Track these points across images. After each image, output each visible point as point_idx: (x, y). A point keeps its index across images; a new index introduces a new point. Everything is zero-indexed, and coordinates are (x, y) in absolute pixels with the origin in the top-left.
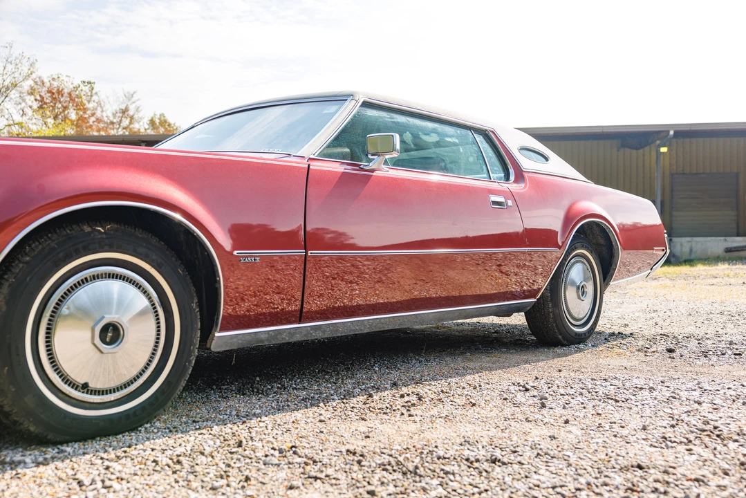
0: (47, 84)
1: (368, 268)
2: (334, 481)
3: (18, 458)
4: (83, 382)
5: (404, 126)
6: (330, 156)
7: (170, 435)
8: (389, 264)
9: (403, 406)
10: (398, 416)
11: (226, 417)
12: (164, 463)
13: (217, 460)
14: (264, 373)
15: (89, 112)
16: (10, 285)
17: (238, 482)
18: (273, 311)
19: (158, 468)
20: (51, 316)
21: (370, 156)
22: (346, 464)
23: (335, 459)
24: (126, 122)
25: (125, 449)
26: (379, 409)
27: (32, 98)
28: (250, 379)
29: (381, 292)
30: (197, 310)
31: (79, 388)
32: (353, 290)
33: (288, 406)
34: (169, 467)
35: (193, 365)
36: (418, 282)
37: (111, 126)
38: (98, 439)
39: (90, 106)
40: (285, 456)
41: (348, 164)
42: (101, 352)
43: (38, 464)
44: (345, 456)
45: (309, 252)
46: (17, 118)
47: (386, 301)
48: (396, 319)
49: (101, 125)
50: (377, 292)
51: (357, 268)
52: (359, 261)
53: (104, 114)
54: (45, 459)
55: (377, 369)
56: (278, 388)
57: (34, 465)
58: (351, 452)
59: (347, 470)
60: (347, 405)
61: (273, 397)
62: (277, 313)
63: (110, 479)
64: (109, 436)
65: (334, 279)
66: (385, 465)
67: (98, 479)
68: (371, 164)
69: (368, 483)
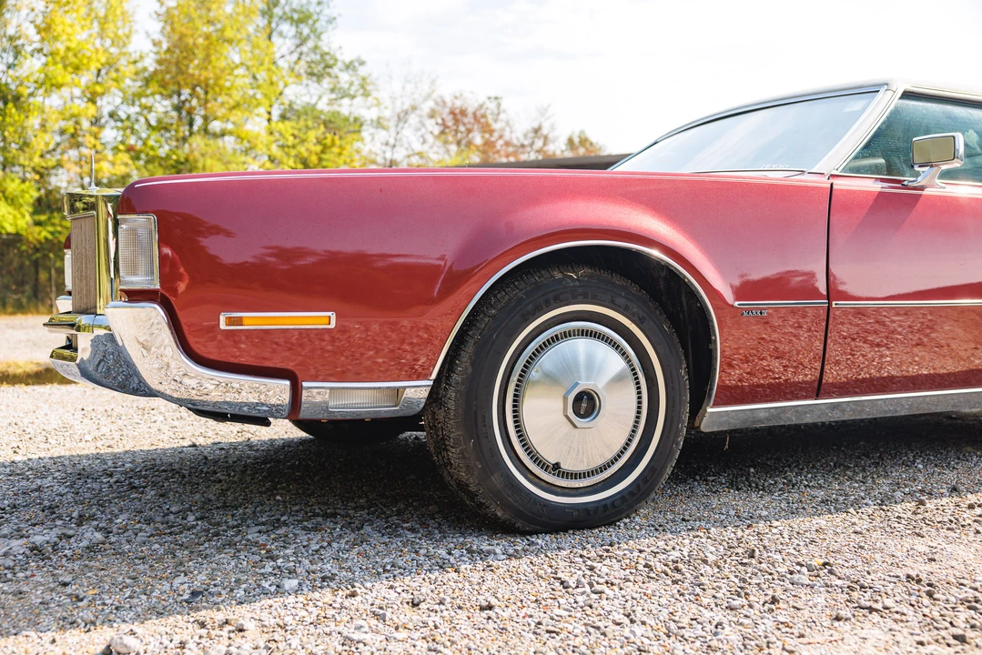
0: (449, 104)
1: (900, 326)
2: (898, 616)
3: (485, 547)
4: (554, 463)
5: (966, 123)
6: (858, 170)
7: (657, 534)
8: (930, 320)
9: (975, 521)
10: (972, 534)
11: (723, 517)
12: (659, 570)
13: (726, 571)
14: (758, 463)
15: (496, 134)
16: (475, 343)
17: (761, 603)
18: (773, 381)
19: (652, 575)
20: (519, 380)
21: (917, 168)
22: (910, 595)
23: (892, 585)
24: (539, 144)
25: (607, 547)
26: (939, 522)
27: (433, 121)
28: (741, 469)
29: (922, 358)
30: (687, 377)
31: (550, 469)
32: (882, 356)
33: (804, 508)
34: (667, 575)
35: (680, 448)
36: (979, 346)
37: (521, 150)
38: (572, 532)
39: (496, 126)
40: (818, 576)
41: (883, 180)
42: (575, 426)
43: (510, 557)
44: (906, 584)
45: (834, 303)
46: (417, 147)
47: (932, 372)
48: (948, 398)
49: (511, 149)
50: (917, 359)
51: (884, 325)
52: (885, 316)
53: (514, 136)
54: (516, 551)
55: (921, 466)
56: (784, 483)
57: (504, 557)
58: (913, 579)
59: (913, 603)
60: (889, 514)
61: (779, 495)
62: (779, 384)
63: (598, 583)
64: (583, 529)
65: (854, 340)
66: (970, 602)
67: (584, 581)
68: (919, 179)
69: (951, 623)
